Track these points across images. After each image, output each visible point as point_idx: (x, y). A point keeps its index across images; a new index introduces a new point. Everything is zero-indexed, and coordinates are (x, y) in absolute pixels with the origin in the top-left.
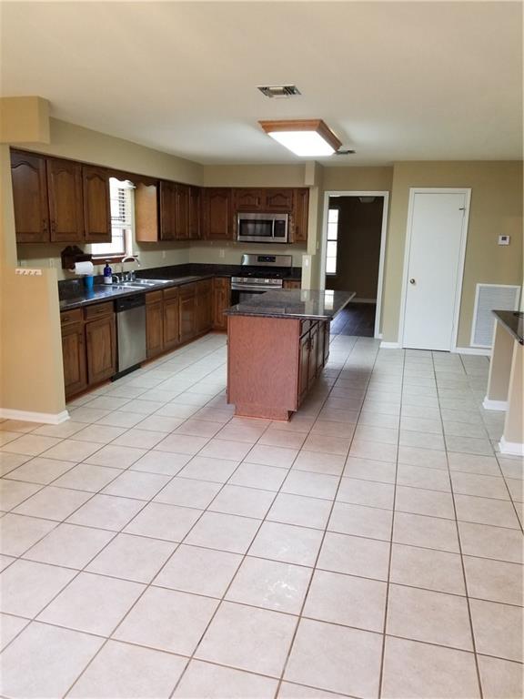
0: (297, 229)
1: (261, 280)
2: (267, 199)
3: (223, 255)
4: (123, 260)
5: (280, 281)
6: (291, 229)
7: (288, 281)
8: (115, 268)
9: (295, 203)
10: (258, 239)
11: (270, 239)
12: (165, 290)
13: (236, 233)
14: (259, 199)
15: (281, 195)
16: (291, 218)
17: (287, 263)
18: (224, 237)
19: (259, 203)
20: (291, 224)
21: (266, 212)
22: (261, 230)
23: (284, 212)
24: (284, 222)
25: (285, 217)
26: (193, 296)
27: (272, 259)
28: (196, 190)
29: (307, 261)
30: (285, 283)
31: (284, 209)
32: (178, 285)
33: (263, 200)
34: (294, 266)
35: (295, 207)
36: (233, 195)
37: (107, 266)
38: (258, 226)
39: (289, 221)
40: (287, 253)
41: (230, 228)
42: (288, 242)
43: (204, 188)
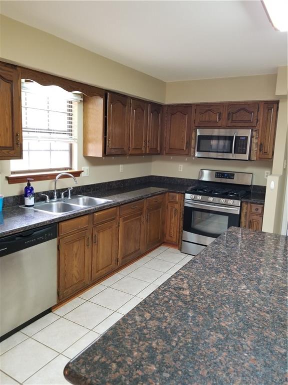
0: (261, 147)
1: (217, 200)
2: (229, 114)
3: (181, 170)
4: (57, 177)
5: (238, 203)
6: (254, 146)
7: (247, 203)
8: (39, 187)
9: (261, 118)
10: (220, 155)
11: (230, 156)
12: (96, 214)
13: (195, 149)
14: (220, 114)
15: (244, 109)
16: (254, 133)
17: (247, 181)
18: (181, 152)
19: (220, 119)
20: (255, 141)
21: (227, 127)
22: (224, 146)
23: (247, 128)
24: (247, 138)
25: (247, 133)
26: (141, 214)
27: (231, 175)
28: (157, 108)
29: (273, 183)
30: (244, 204)
31: (246, 124)
32: (119, 205)
33: (225, 115)
34: (254, 184)
35: (261, 122)
36: (193, 111)
37: (29, 185)
38: (221, 143)
39: (252, 137)
40: (248, 170)
41: (189, 144)
42: (250, 159)
43: (165, 106)
